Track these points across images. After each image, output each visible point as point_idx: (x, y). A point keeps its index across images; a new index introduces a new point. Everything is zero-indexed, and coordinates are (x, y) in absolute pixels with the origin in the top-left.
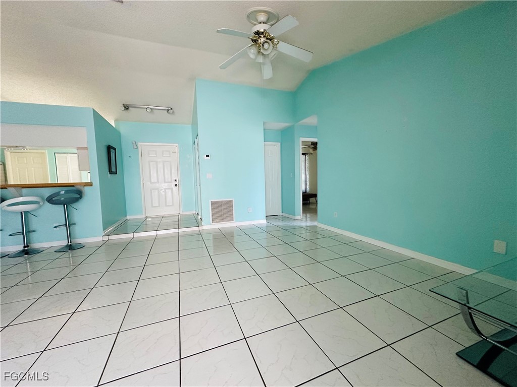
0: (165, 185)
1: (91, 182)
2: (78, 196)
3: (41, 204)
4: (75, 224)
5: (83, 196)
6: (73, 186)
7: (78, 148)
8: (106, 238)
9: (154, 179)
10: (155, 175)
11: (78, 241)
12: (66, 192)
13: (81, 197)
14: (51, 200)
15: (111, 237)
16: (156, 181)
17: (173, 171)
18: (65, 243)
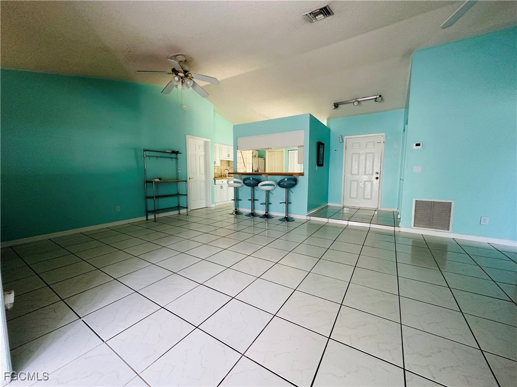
0: (365, 178)
1: (304, 173)
2: (295, 183)
3: (275, 186)
4: (291, 203)
5: (298, 182)
6: (292, 175)
7: (299, 147)
8: (308, 218)
9: (355, 171)
10: (357, 167)
11: (292, 215)
12: (288, 179)
13: (296, 184)
14: (280, 184)
15: (313, 218)
16: (356, 173)
17: (375, 164)
18: (284, 215)
